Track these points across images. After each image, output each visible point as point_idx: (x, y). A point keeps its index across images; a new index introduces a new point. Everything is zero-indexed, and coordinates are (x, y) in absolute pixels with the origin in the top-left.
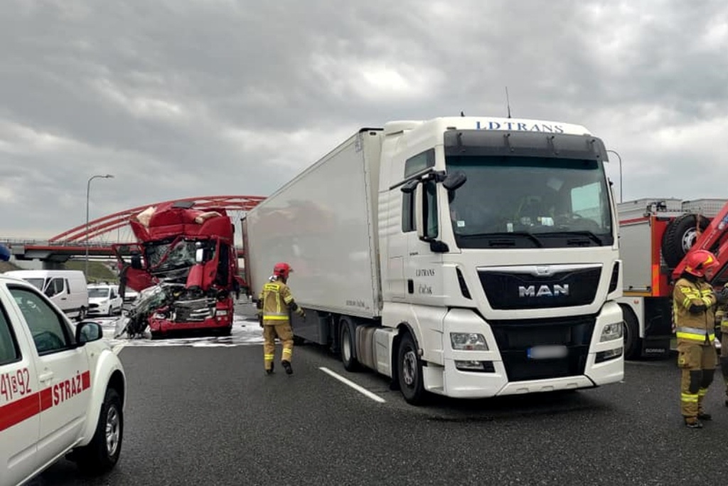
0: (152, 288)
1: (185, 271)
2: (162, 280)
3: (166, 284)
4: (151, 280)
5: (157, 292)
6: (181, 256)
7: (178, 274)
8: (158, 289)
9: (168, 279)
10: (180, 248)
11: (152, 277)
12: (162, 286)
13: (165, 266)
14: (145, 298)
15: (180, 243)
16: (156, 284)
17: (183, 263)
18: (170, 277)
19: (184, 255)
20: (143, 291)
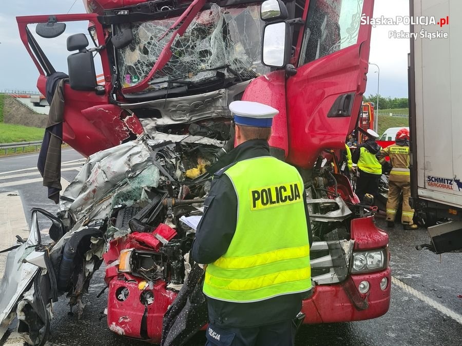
0: (123, 147)
1: (214, 99)
2: (149, 124)
3: (161, 138)
4: (119, 123)
5: (136, 160)
6: (205, 53)
7: (193, 110)
8: (138, 151)
9: (166, 121)
10: (203, 32)
11: (125, 114)
12: (151, 143)
13: (162, 83)
14: (99, 179)
15: (205, 17)
16: (133, 137)
17: (210, 75)
18: (170, 114)
19: (214, 51)
20: (94, 157)
